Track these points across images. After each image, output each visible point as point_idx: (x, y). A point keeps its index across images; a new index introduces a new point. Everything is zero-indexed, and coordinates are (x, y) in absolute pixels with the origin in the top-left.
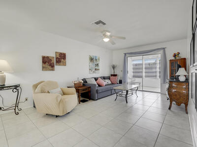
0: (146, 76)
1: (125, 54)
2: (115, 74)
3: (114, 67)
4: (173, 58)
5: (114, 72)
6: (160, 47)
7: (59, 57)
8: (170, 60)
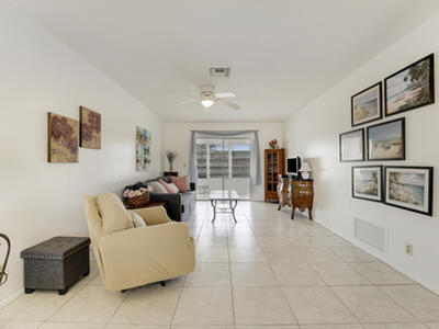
0: (212, 175)
1: (193, 132)
2: (174, 171)
3: (171, 157)
4: (269, 147)
5: (171, 168)
6: (247, 129)
7: (89, 124)
8: (266, 151)
